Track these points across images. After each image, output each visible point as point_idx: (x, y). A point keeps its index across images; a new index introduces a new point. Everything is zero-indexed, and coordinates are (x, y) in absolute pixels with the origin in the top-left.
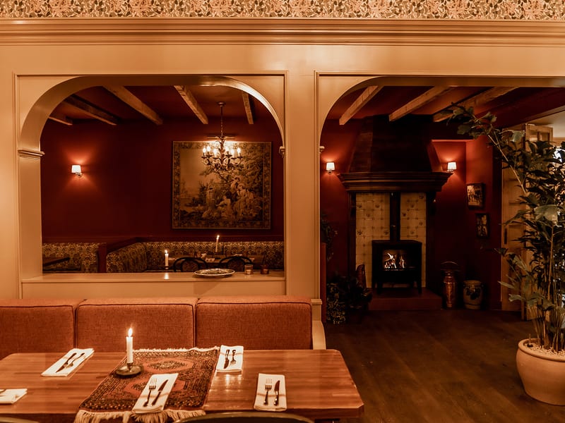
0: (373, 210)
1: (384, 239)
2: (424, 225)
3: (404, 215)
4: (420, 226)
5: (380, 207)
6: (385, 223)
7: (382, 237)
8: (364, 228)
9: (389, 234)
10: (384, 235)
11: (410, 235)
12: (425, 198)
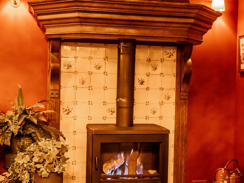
0: (90, 73)
1: (107, 122)
2: (173, 99)
3: (142, 83)
4: (165, 101)
5: (102, 70)
6: (111, 96)
7: (104, 118)
8: (75, 103)
9: (115, 115)
10: (108, 115)
11: (151, 115)
12: (174, 57)
